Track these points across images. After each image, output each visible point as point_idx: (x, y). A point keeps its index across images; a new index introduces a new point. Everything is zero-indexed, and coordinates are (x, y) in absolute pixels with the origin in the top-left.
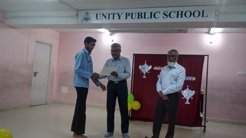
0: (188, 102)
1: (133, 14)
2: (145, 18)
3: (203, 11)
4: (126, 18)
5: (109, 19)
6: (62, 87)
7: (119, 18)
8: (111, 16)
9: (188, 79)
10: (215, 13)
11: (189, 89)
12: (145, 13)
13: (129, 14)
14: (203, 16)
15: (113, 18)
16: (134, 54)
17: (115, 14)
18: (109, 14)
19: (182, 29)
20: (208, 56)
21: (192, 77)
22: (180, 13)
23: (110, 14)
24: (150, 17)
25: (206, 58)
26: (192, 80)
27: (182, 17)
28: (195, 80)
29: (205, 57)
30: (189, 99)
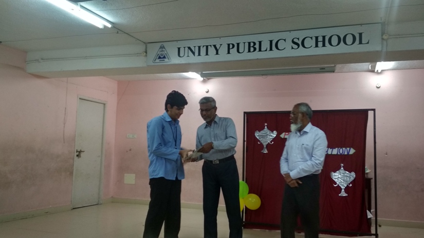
0: (344, 193)
1: (240, 45)
2: (260, 50)
3: (361, 35)
4: (229, 53)
5: (199, 55)
6: (125, 175)
7: (217, 53)
8: (203, 51)
9: (341, 152)
10: (382, 36)
11: (345, 169)
12: (260, 43)
13: (233, 46)
14: (361, 43)
15: (207, 54)
16: (245, 113)
17: (209, 47)
18: (199, 47)
19: (326, 66)
21: (348, 149)
22: (320, 39)
23: (201, 47)
24: (269, 49)
25: (371, 114)
26: (348, 153)
27: (324, 45)
28: (354, 153)
29: (369, 112)
30: (346, 187)
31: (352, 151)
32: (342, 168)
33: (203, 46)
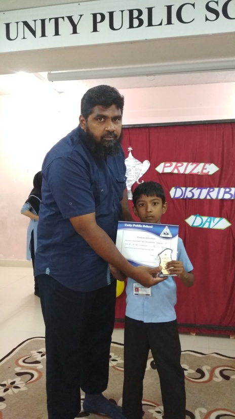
1: (115, 15)
4: (95, 30)
5: (43, 35)
7: (75, 32)
8: (50, 27)
12: (150, 10)
13: (103, 17)
15: (57, 33)
17: (60, 20)
18: (43, 21)
23: (47, 22)
24: (165, 22)
33: (50, 19)
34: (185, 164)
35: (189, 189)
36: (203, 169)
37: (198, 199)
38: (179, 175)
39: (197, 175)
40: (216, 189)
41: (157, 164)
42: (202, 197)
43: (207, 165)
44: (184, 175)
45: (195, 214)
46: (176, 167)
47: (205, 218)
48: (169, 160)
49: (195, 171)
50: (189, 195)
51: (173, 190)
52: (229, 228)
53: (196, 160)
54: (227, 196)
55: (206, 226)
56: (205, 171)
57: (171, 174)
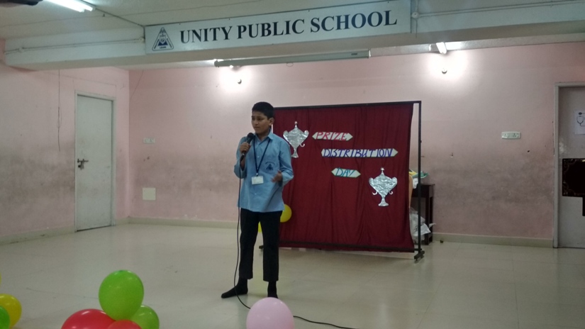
0: (384, 202)
9: (382, 154)
10: (411, 14)
11: (386, 175)
19: (359, 50)
20: (420, 102)
21: (390, 150)
26: (389, 155)
28: (396, 155)
29: (414, 104)
30: (386, 196)
31: (394, 153)
32: (383, 173)
34: (331, 133)
35: (334, 150)
36: (343, 136)
37: (340, 157)
38: (327, 140)
39: (338, 141)
40: (351, 151)
41: (313, 134)
42: (342, 155)
43: (345, 134)
44: (330, 140)
45: (338, 167)
46: (326, 135)
47: (344, 170)
48: (321, 131)
49: (338, 138)
50: (333, 154)
51: (323, 151)
52: (359, 177)
53: (338, 131)
54: (358, 155)
55: (345, 175)
56: (344, 138)
57: (322, 140)
